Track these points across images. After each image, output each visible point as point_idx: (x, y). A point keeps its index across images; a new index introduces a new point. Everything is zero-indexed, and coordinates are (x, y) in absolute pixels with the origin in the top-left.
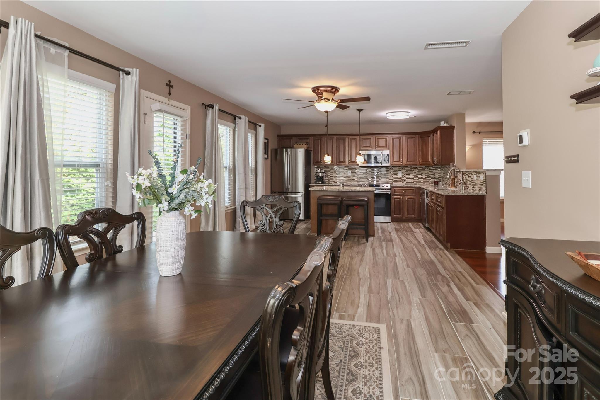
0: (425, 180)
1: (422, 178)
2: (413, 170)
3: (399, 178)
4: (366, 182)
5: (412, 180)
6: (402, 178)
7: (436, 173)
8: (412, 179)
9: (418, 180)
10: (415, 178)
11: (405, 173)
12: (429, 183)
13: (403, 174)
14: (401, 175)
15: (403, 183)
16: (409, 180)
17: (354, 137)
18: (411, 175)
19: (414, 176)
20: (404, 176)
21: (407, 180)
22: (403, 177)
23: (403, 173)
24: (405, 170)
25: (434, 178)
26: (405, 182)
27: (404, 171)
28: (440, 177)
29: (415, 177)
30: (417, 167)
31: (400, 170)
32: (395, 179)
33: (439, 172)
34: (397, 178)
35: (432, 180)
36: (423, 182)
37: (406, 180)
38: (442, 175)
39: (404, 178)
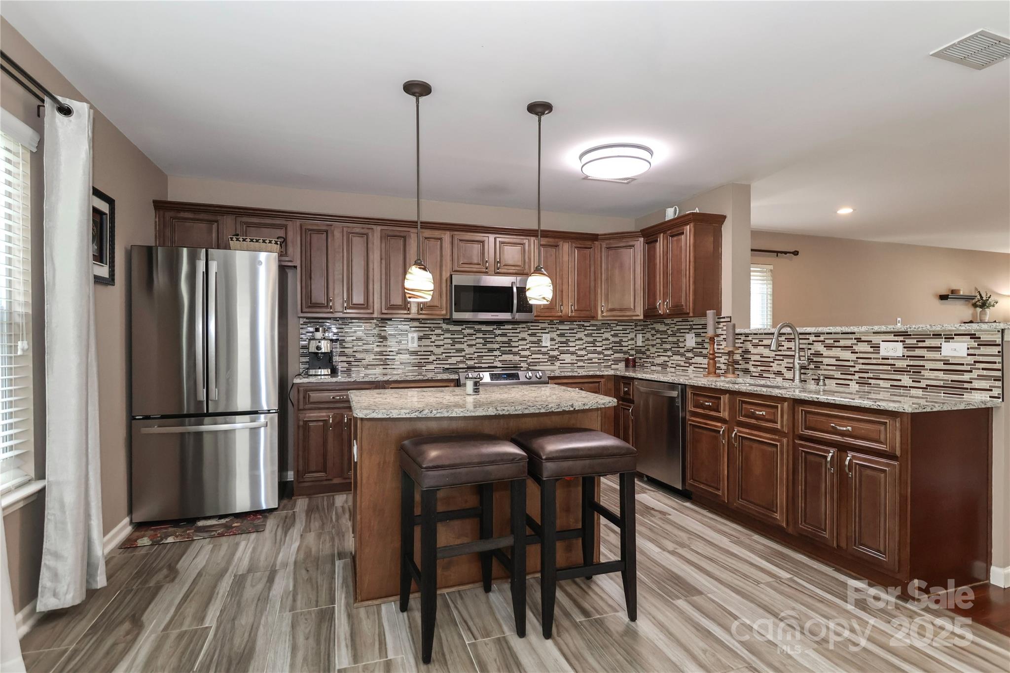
0: (601, 356)
1: (595, 352)
2: (575, 331)
3: (544, 354)
4: (461, 366)
5: (574, 357)
6: (552, 353)
7: (624, 339)
8: (572, 353)
9: (586, 357)
10: (580, 353)
11: (559, 339)
12: (610, 363)
13: (553, 343)
14: (548, 344)
15: (553, 364)
16: (568, 358)
17: (437, 234)
18: (571, 344)
19: (577, 348)
20: (554, 347)
21: (563, 356)
22: (552, 350)
23: (552, 339)
24: (558, 332)
25: (621, 352)
26: (558, 364)
27: (554, 335)
28: (632, 349)
29: (580, 349)
30: (586, 324)
31: (547, 331)
32: (534, 356)
33: (632, 335)
34: (539, 352)
35: (616, 355)
36: (596, 360)
37: (561, 357)
38: (640, 343)
39: (556, 353)
